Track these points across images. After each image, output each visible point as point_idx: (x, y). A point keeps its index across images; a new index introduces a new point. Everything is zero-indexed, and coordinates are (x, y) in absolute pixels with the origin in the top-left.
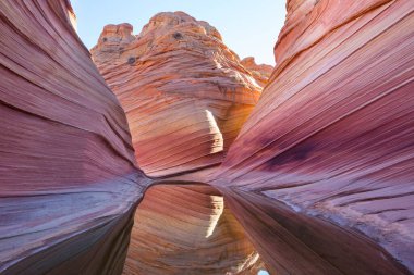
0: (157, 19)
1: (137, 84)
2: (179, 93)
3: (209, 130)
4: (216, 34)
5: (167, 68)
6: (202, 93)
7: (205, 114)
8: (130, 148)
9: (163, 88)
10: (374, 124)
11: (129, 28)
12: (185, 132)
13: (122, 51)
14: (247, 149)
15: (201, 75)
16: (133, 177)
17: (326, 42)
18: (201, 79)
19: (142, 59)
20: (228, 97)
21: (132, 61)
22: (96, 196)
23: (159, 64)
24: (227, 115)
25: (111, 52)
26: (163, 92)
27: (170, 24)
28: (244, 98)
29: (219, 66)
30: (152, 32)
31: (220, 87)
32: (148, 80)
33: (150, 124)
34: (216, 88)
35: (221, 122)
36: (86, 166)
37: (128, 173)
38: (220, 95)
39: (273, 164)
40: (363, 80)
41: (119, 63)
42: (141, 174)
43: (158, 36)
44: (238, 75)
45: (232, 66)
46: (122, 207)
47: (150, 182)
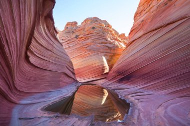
0: (86, 20)
1: (78, 47)
2: (93, 50)
3: (103, 65)
4: (109, 26)
5: (89, 41)
6: (102, 50)
7: (102, 58)
8: (74, 74)
9: (87, 48)
10: (148, 71)
11: (76, 23)
12: (94, 65)
13: (73, 32)
14: (113, 74)
15: (102, 43)
16: (74, 84)
17: (142, 38)
18: (102, 45)
19: (80, 36)
20: (112, 51)
21: (77, 37)
22: (63, 91)
23: (86, 39)
24: (111, 58)
25: (69, 32)
26: (87, 50)
27: (91, 22)
28: (118, 52)
29: (109, 39)
30: (85, 25)
31: (109, 48)
32: (82, 45)
33: (82, 62)
34: (107, 48)
35: (108, 61)
36: (61, 83)
37: (73, 82)
38: (109, 51)
39: (120, 81)
40: (148, 55)
41: (72, 37)
42: (77, 82)
43: (87, 27)
44: (116, 43)
45: (114, 39)
46: (70, 94)
47: (80, 84)
